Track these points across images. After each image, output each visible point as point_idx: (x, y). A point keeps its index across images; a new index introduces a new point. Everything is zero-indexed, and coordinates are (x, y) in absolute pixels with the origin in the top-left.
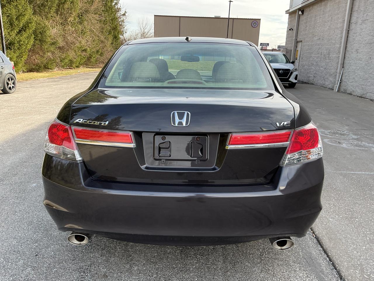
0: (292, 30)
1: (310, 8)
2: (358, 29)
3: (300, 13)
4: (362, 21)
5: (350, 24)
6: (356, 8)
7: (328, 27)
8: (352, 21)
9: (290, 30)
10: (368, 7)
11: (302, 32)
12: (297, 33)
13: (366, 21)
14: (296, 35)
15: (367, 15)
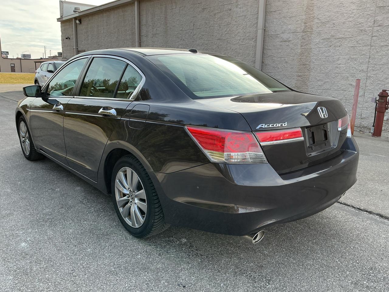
0: (69, 38)
1: (89, 18)
2: (149, 42)
3: (77, 22)
4: (152, 34)
5: (141, 37)
6: (144, 22)
7: (115, 38)
8: (142, 34)
9: (67, 38)
10: (156, 22)
11: (84, 41)
12: (77, 42)
13: (157, 35)
14: (76, 44)
15: (157, 29)
